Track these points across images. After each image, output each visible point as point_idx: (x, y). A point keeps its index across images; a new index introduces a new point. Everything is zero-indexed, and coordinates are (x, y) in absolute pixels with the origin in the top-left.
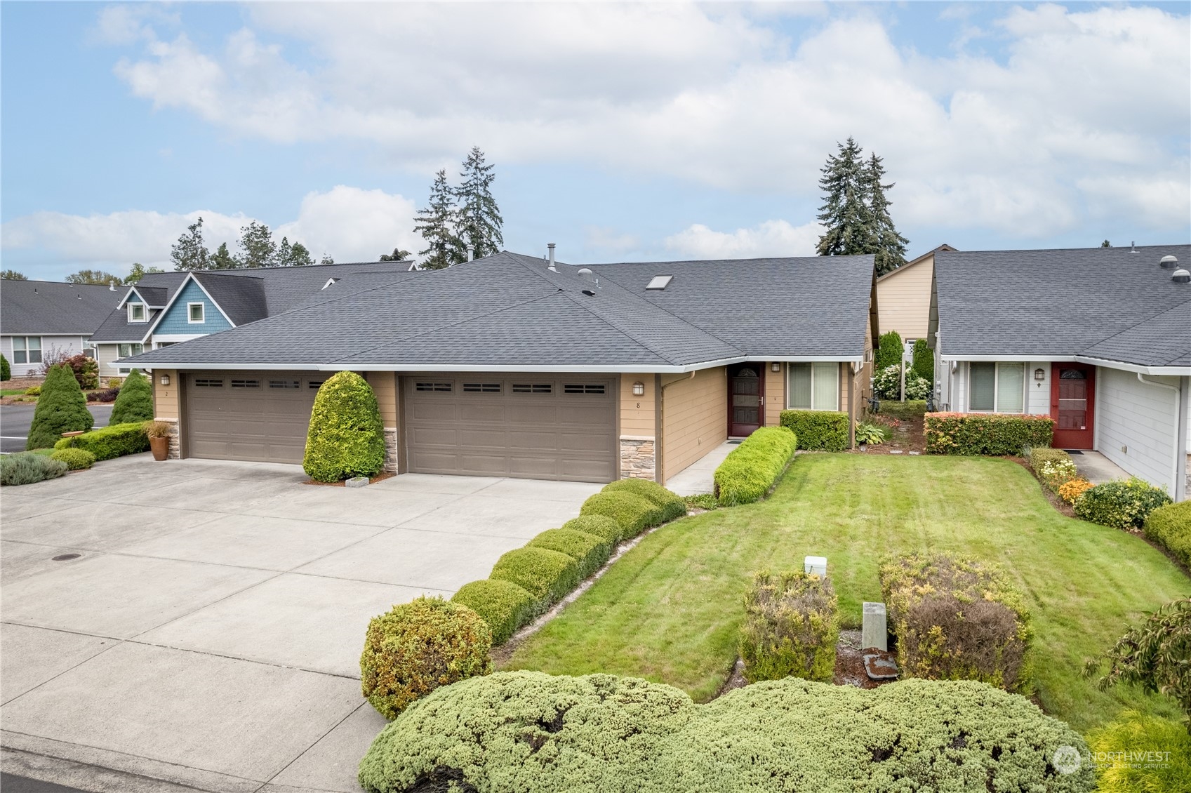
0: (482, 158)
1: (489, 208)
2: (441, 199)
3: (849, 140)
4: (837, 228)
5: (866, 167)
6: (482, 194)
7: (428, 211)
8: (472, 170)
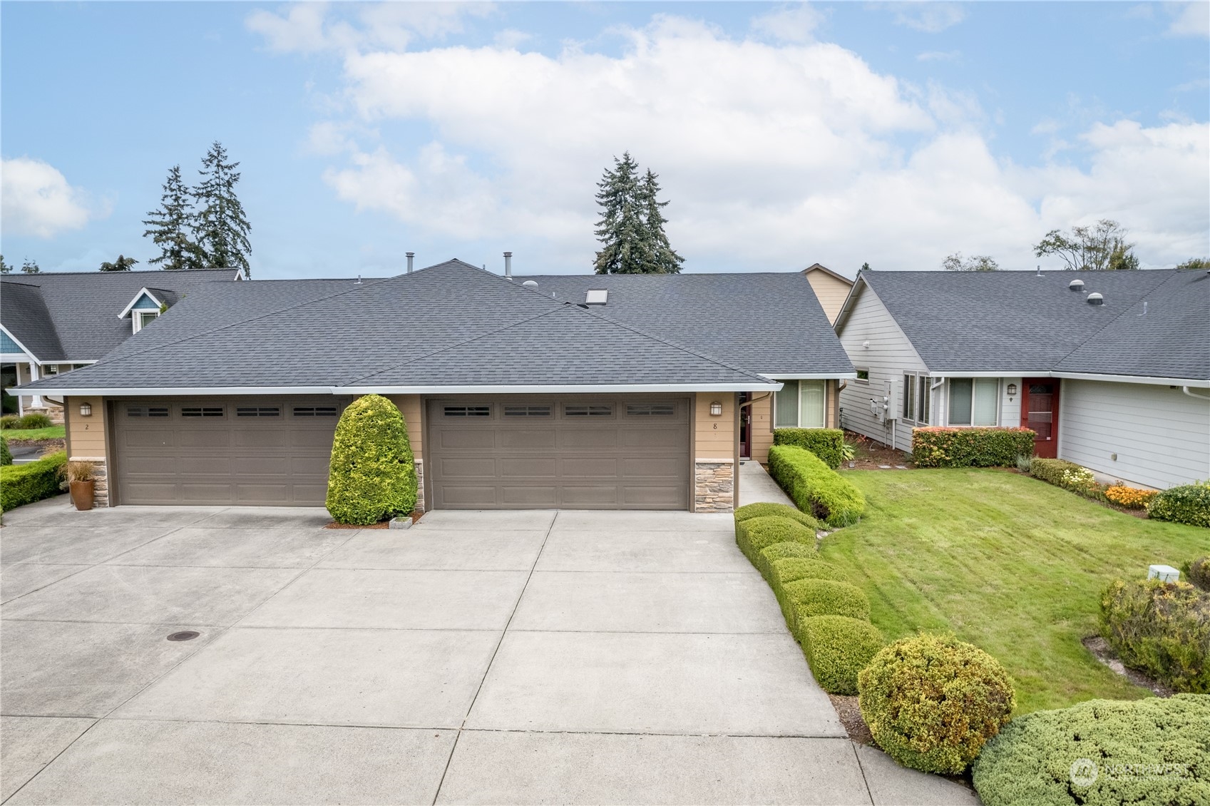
0: (224, 154)
1: (234, 212)
2: (176, 200)
3: (626, 155)
4: (615, 244)
5: (641, 183)
6: (226, 195)
7: (160, 213)
8: (213, 168)
